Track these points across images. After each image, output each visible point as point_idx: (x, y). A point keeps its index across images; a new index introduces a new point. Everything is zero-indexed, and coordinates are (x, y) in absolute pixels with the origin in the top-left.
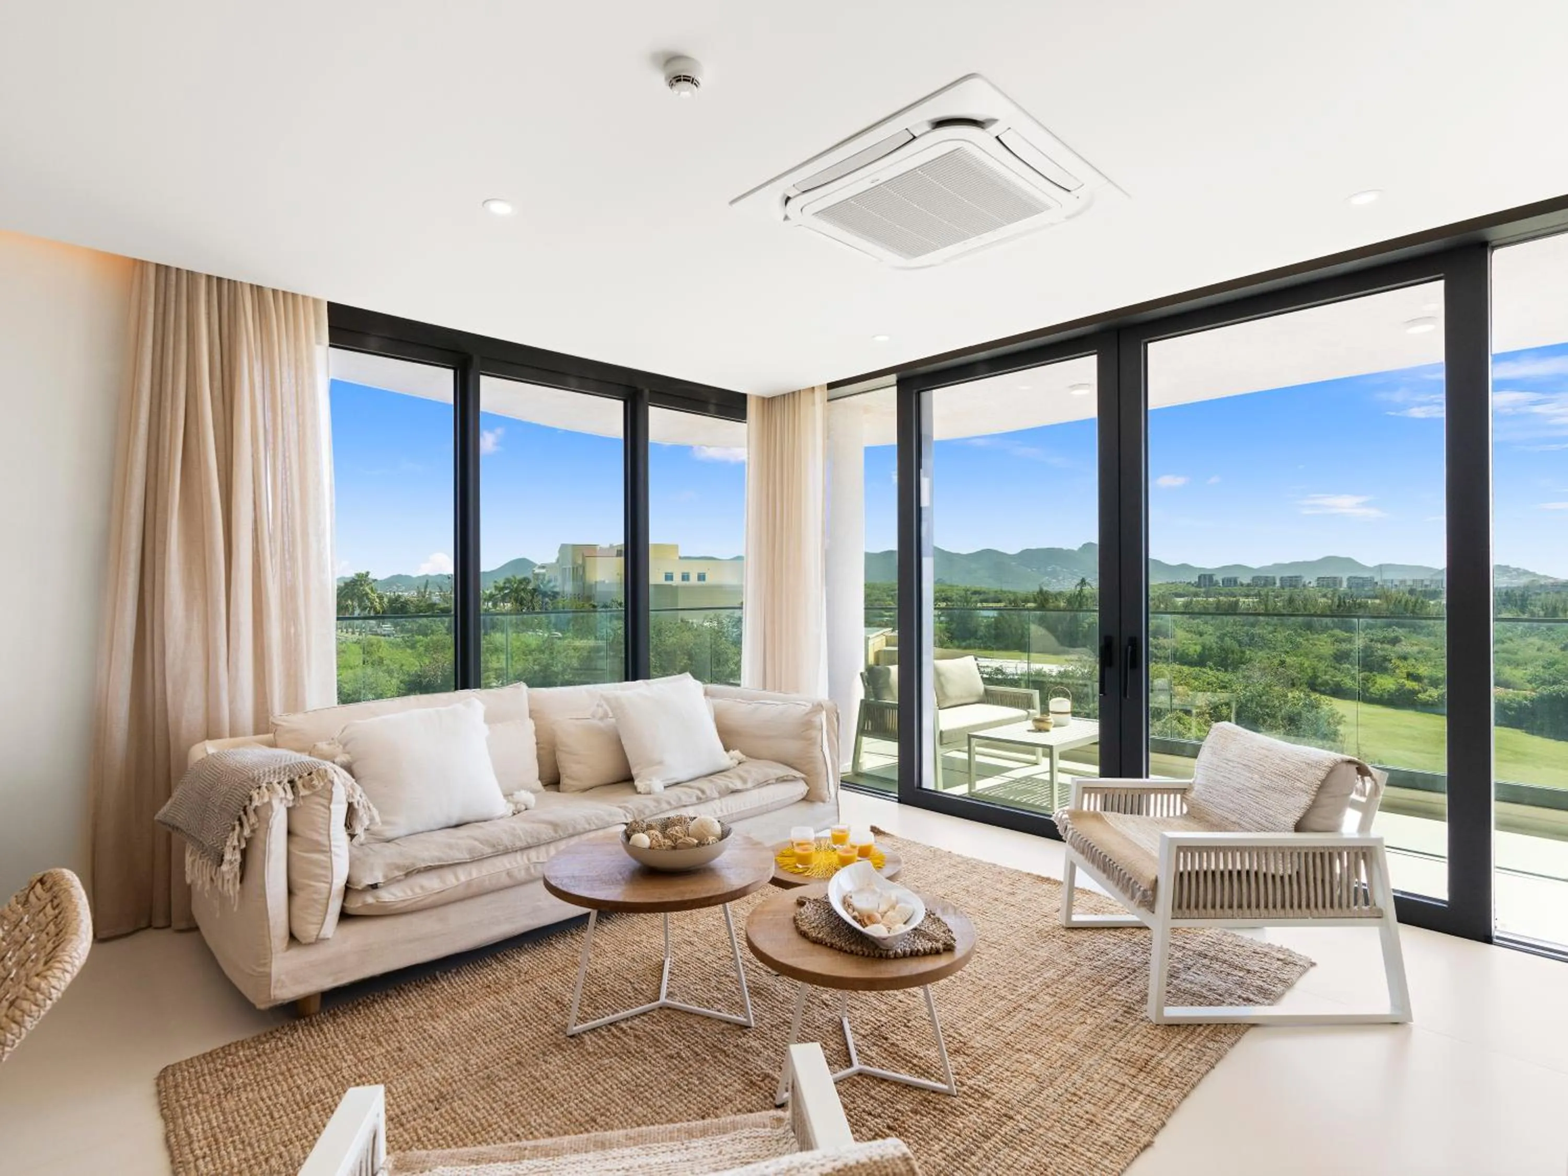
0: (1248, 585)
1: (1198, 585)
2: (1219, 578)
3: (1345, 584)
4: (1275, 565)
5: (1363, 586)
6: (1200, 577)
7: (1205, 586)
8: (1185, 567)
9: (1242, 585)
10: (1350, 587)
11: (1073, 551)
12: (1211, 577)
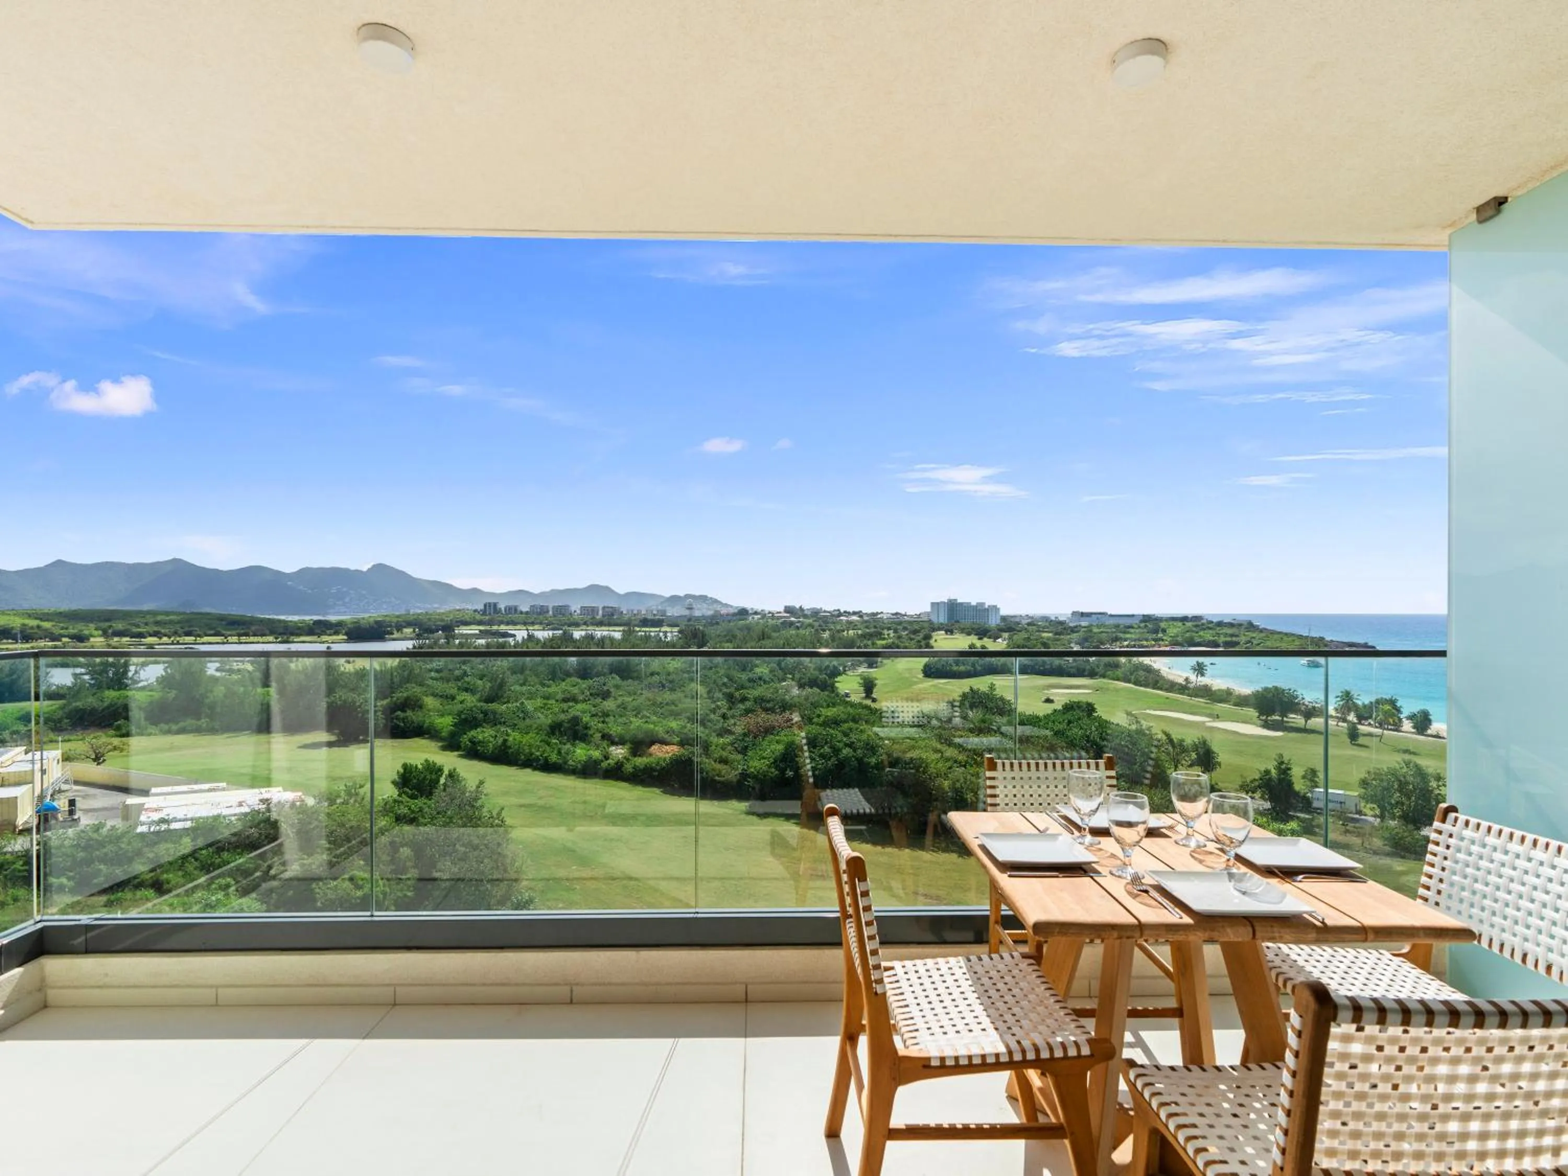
0: (527, 613)
1: (484, 612)
2: (502, 606)
3: (600, 612)
4: (552, 590)
5: (613, 615)
6: (485, 606)
7: (490, 614)
8: (475, 591)
9: (521, 613)
10: (603, 616)
11: (361, 572)
12: (495, 605)
